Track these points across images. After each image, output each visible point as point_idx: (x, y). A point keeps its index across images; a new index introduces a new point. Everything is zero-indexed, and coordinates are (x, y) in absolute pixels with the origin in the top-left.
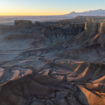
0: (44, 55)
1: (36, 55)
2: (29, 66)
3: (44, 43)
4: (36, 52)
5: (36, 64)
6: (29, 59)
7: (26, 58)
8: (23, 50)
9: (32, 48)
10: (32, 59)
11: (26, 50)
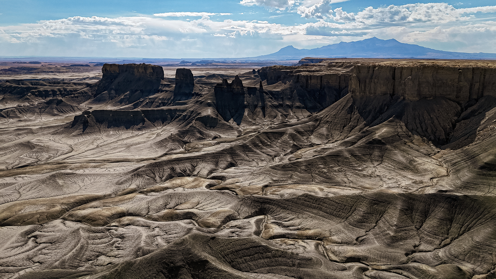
0: (223, 174)
4: (195, 165)
5: (200, 202)
6: (173, 188)
7: (162, 185)
8: (143, 159)
9: (175, 151)
10: (181, 186)
11: (154, 160)
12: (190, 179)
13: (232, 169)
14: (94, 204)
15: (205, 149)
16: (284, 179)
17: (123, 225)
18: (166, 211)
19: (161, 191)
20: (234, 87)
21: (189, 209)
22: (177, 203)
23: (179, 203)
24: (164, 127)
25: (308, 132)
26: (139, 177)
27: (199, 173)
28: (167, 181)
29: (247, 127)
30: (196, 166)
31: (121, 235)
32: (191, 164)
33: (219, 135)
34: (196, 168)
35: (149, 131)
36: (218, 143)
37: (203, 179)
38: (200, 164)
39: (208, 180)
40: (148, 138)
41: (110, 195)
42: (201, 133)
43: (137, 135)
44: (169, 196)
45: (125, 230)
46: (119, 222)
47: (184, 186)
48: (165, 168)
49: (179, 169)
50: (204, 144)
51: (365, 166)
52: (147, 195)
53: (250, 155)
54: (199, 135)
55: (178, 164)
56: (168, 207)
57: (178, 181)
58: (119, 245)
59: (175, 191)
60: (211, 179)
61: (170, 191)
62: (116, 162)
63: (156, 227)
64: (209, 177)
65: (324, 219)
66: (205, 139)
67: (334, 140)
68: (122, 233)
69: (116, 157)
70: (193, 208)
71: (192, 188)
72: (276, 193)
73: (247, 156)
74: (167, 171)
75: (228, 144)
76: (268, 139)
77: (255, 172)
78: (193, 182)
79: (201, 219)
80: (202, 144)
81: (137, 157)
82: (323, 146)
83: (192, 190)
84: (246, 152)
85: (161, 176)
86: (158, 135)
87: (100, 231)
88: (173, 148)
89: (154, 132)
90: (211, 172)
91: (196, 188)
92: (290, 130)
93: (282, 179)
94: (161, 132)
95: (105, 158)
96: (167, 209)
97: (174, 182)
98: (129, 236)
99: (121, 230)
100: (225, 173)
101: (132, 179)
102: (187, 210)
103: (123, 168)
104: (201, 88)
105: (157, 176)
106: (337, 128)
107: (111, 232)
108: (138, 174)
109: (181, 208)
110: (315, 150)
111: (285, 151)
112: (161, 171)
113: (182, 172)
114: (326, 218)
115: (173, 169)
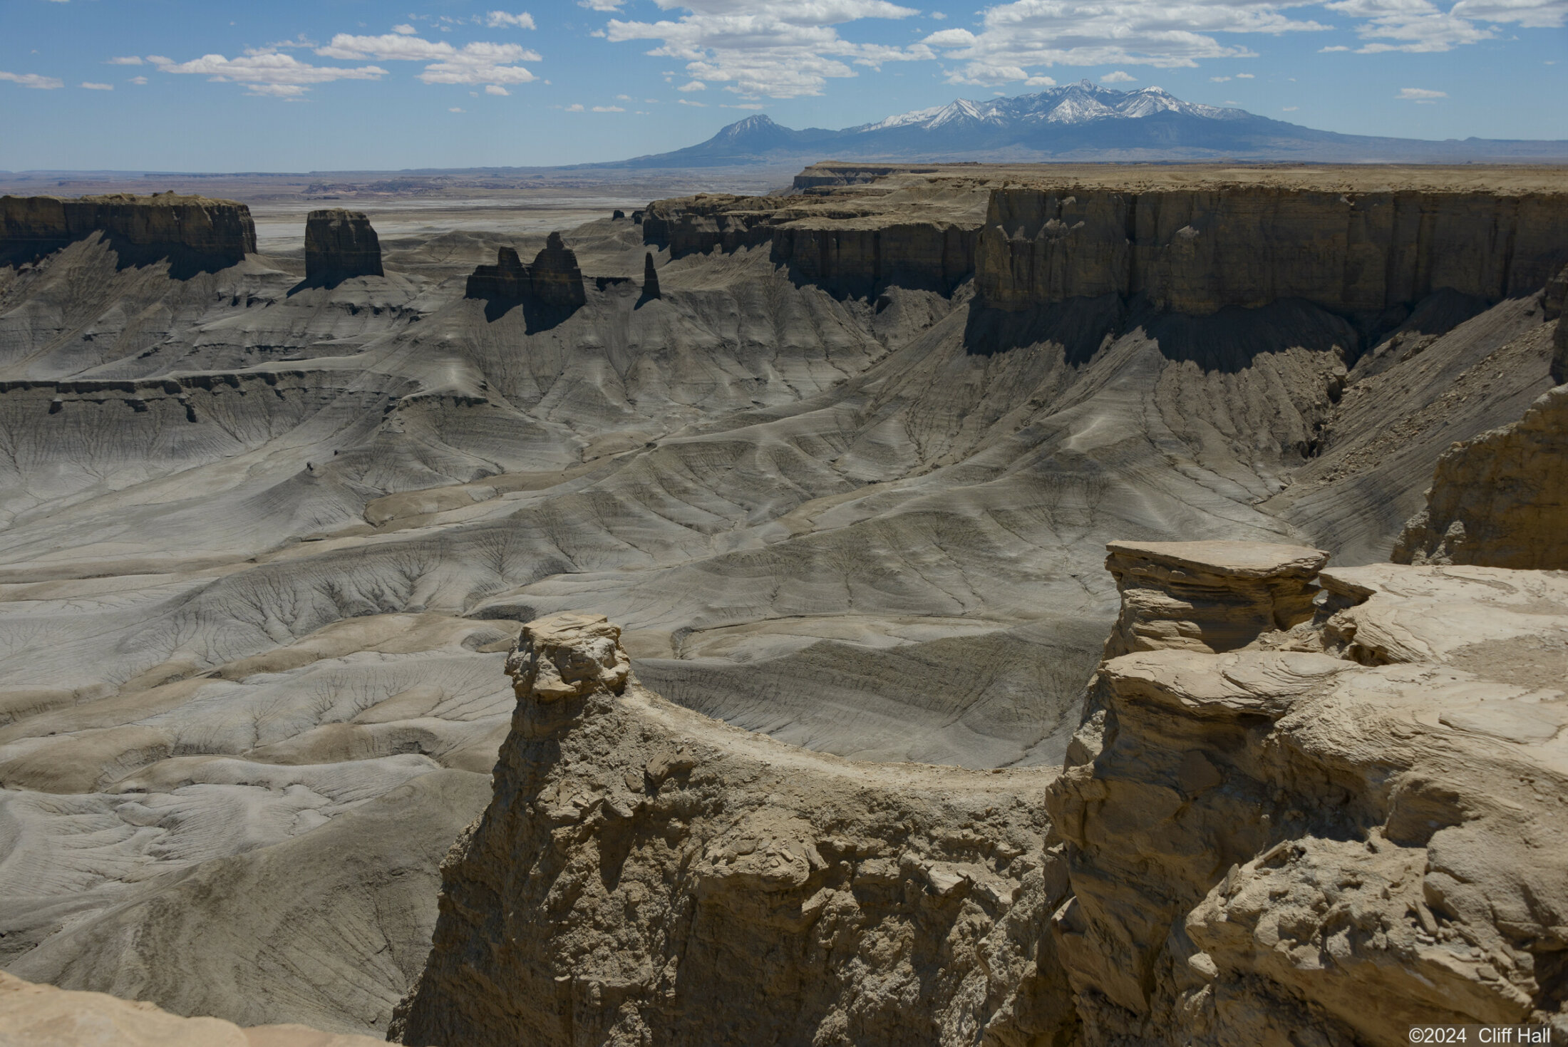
0: (525, 599)
1: (419, 600)
2: (367, 729)
3: (483, 474)
4: (416, 572)
5: (447, 694)
6: (339, 654)
7: (295, 648)
8: (206, 560)
9: (328, 528)
10: (369, 646)
11: (253, 560)
12: (400, 622)
13: (557, 582)
14: (39, 721)
15: (444, 516)
16: (751, 604)
17: (168, 784)
18: (322, 729)
19: (293, 665)
20: (547, 279)
21: (405, 718)
22: (361, 704)
23: (369, 704)
24: (275, 442)
25: (834, 441)
26: (201, 622)
27: (433, 599)
28: (316, 633)
29: (606, 431)
30: (420, 576)
31: (165, 816)
32: (401, 571)
33: (496, 464)
34: (419, 580)
35: (215, 459)
36: (498, 493)
37: (449, 620)
38: (432, 568)
39: (467, 621)
40: (211, 483)
41: (96, 690)
42: (424, 458)
43: (167, 477)
44: (329, 680)
45: (180, 799)
46: (149, 775)
47: (380, 646)
48: (303, 585)
49: (353, 588)
50: (440, 500)
51: (1030, 547)
52: (241, 683)
53: (621, 528)
54: (417, 466)
55: (350, 572)
56: (328, 716)
57: (356, 631)
58: (165, 847)
59: (346, 662)
60: (479, 619)
61: (330, 665)
62: (99, 576)
63: (291, 784)
64: (470, 611)
65: (888, 719)
66: (443, 479)
67: (927, 466)
68: (166, 809)
69: (98, 560)
70: (422, 715)
71: (408, 650)
72: (719, 650)
73: (611, 532)
74: (312, 598)
75: (535, 493)
76: (687, 471)
77: (643, 586)
78: (413, 629)
79: (457, 749)
80: (431, 500)
81: (183, 555)
82: (887, 488)
83: (413, 658)
84: (606, 519)
85: (288, 617)
86: (253, 471)
87: (80, 807)
88: (319, 516)
89: (235, 462)
90: (475, 596)
91: (426, 649)
92: (766, 435)
93: (740, 605)
94: (266, 460)
95: (53, 564)
96: (325, 723)
97: (340, 633)
98: (195, 816)
99: (163, 802)
100: (531, 594)
101: (176, 631)
102: (402, 724)
103: (134, 595)
104: (411, 288)
105: (272, 618)
106: (935, 423)
107: (123, 809)
108: (196, 613)
109: (376, 718)
110: (859, 500)
111: (749, 510)
112: (284, 596)
113: (365, 600)
114: (895, 717)
115: (332, 592)
